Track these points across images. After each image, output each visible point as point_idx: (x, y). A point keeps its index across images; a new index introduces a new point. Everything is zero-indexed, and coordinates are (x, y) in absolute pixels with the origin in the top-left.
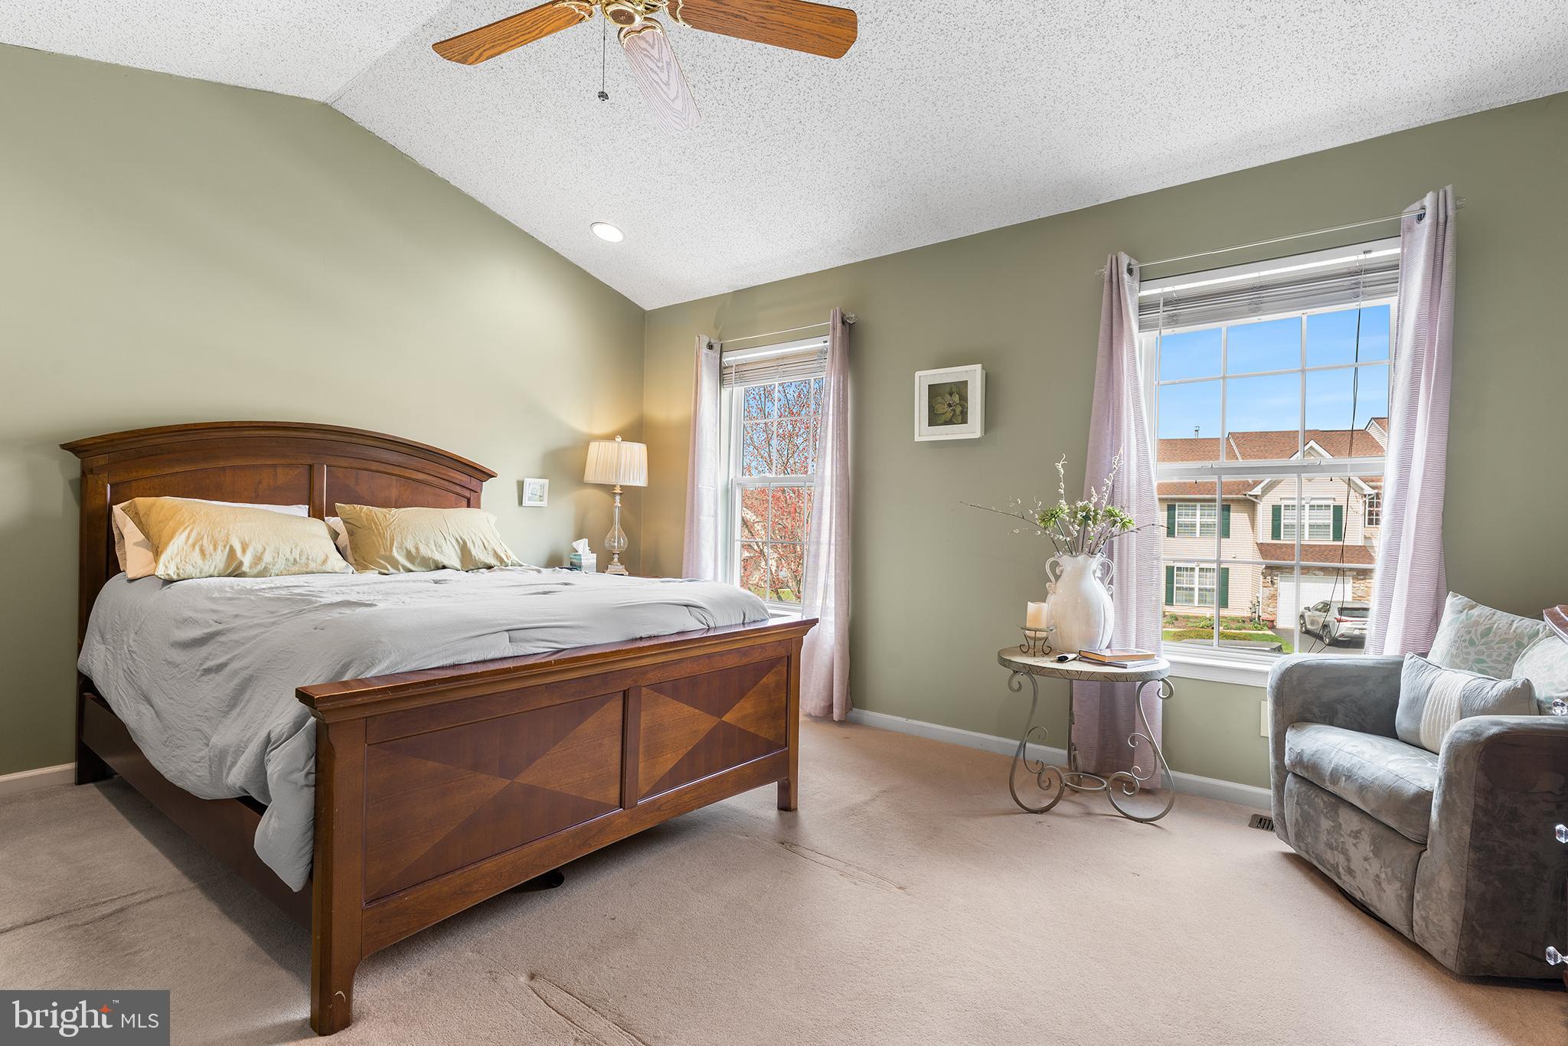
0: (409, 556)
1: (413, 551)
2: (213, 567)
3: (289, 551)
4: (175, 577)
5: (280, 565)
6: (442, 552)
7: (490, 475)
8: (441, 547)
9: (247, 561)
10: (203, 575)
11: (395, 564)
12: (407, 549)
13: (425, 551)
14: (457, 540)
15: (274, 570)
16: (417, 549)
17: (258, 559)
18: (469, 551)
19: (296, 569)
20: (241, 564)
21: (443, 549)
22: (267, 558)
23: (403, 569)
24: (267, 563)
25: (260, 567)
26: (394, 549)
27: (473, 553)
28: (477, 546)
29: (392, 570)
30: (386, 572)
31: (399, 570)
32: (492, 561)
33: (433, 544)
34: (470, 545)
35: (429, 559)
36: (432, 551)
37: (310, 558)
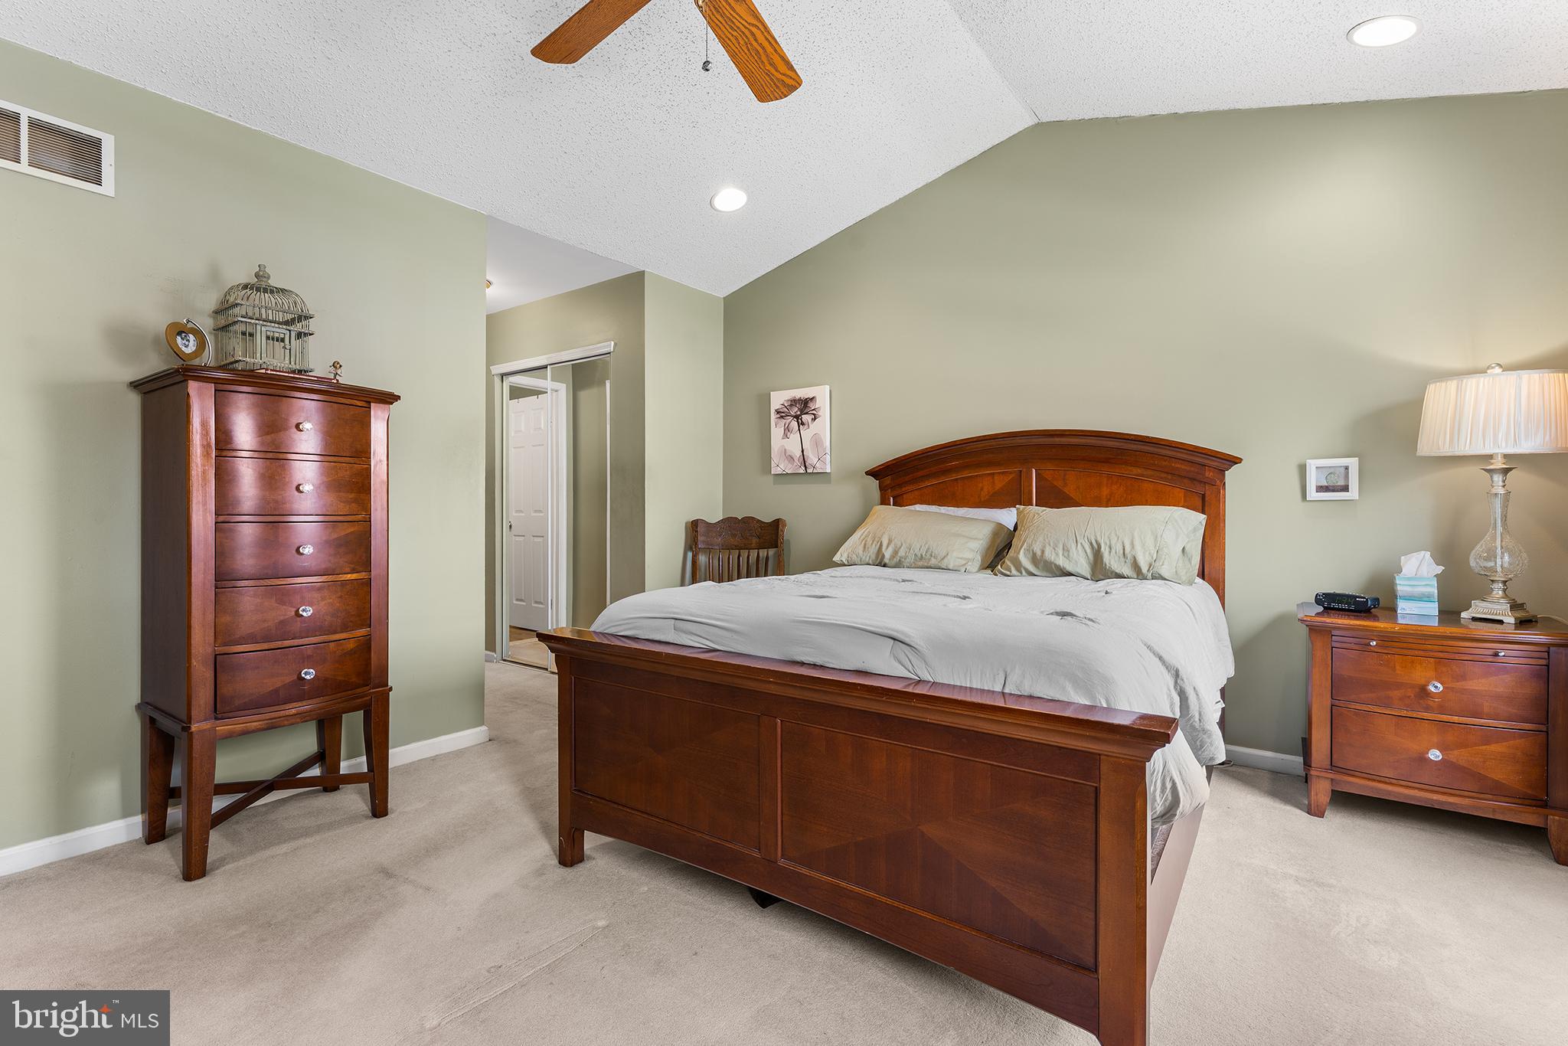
0: (1035, 560)
1: (1039, 553)
2: (868, 558)
3: (918, 546)
4: (846, 563)
5: (910, 559)
6: (1068, 557)
7: (1235, 461)
8: (1069, 551)
9: (888, 554)
10: (862, 563)
11: (1019, 566)
12: (1033, 551)
13: (1050, 555)
14: (1091, 544)
15: (906, 563)
16: (1043, 552)
17: (896, 552)
18: (1102, 557)
19: (920, 563)
20: (883, 556)
21: (1071, 554)
22: (901, 553)
23: (1026, 572)
24: (900, 557)
25: (896, 560)
26: (1023, 549)
27: (1104, 560)
28: (1113, 551)
29: (1014, 572)
30: (1008, 573)
31: (1021, 573)
32: (1126, 570)
33: (1061, 547)
34: (1104, 550)
35: (1051, 563)
36: (1057, 554)
37: (933, 555)
